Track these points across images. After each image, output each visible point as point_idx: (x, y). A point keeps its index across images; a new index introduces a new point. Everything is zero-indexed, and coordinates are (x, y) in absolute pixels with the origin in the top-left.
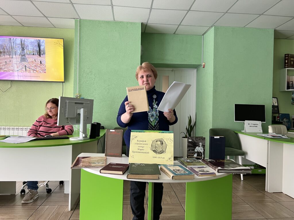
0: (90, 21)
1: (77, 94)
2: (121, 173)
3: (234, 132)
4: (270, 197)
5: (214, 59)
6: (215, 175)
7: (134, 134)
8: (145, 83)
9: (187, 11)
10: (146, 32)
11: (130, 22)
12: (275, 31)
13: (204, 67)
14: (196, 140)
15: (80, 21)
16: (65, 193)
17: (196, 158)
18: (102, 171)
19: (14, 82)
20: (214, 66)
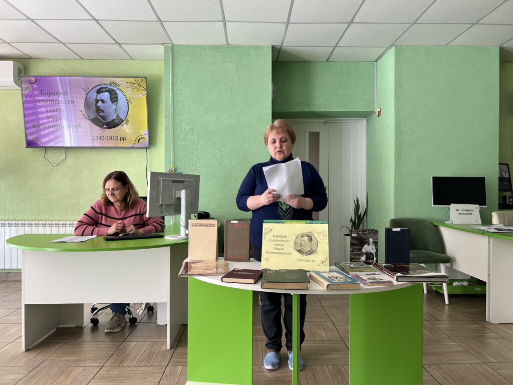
0: (188, 46)
1: (171, 166)
2: (252, 281)
3: (433, 224)
4: (494, 330)
5: (395, 103)
6: (391, 284)
7: (267, 226)
9: (347, 24)
10: (280, 59)
11: (253, 46)
12: (502, 49)
13: (379, 115)
14: (363, 234)
15: (172, 48)
16: (158, 324)
17: (364, 262)
18: (225, 279)
19: (70, 150)
20: (396, 114)
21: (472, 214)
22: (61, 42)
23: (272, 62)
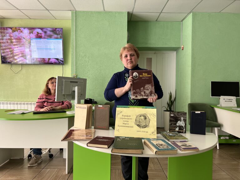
0: (84, 12)
1: (74, 75)
2: (106, 146)
3: (210, 106)
5: (192, 42)
7: (119, 110)
8: (129, 61)
10: (132, 20)
11: (118, 12)
13: (183, 49)
14: (177, 115)
15: (76, 12)
16: (63, 158)
17: (177, 132)
18: (89, 145)
19: (24, 65)
20: (192, 48)
21: (231, 101)
22: (18, 9)
23: (128, 21)
